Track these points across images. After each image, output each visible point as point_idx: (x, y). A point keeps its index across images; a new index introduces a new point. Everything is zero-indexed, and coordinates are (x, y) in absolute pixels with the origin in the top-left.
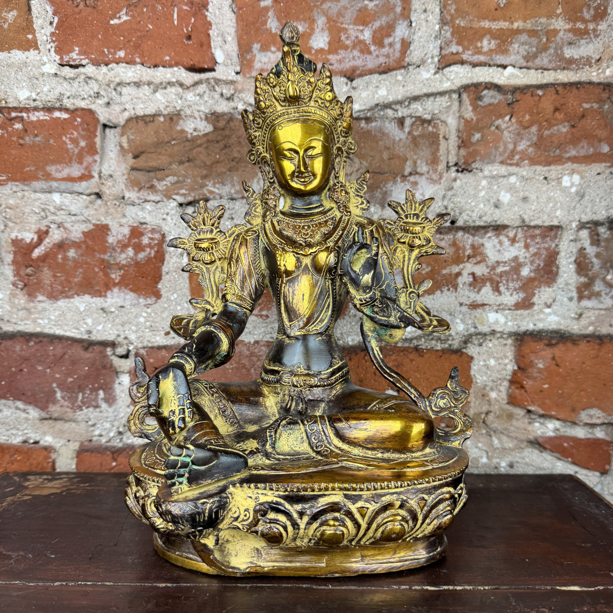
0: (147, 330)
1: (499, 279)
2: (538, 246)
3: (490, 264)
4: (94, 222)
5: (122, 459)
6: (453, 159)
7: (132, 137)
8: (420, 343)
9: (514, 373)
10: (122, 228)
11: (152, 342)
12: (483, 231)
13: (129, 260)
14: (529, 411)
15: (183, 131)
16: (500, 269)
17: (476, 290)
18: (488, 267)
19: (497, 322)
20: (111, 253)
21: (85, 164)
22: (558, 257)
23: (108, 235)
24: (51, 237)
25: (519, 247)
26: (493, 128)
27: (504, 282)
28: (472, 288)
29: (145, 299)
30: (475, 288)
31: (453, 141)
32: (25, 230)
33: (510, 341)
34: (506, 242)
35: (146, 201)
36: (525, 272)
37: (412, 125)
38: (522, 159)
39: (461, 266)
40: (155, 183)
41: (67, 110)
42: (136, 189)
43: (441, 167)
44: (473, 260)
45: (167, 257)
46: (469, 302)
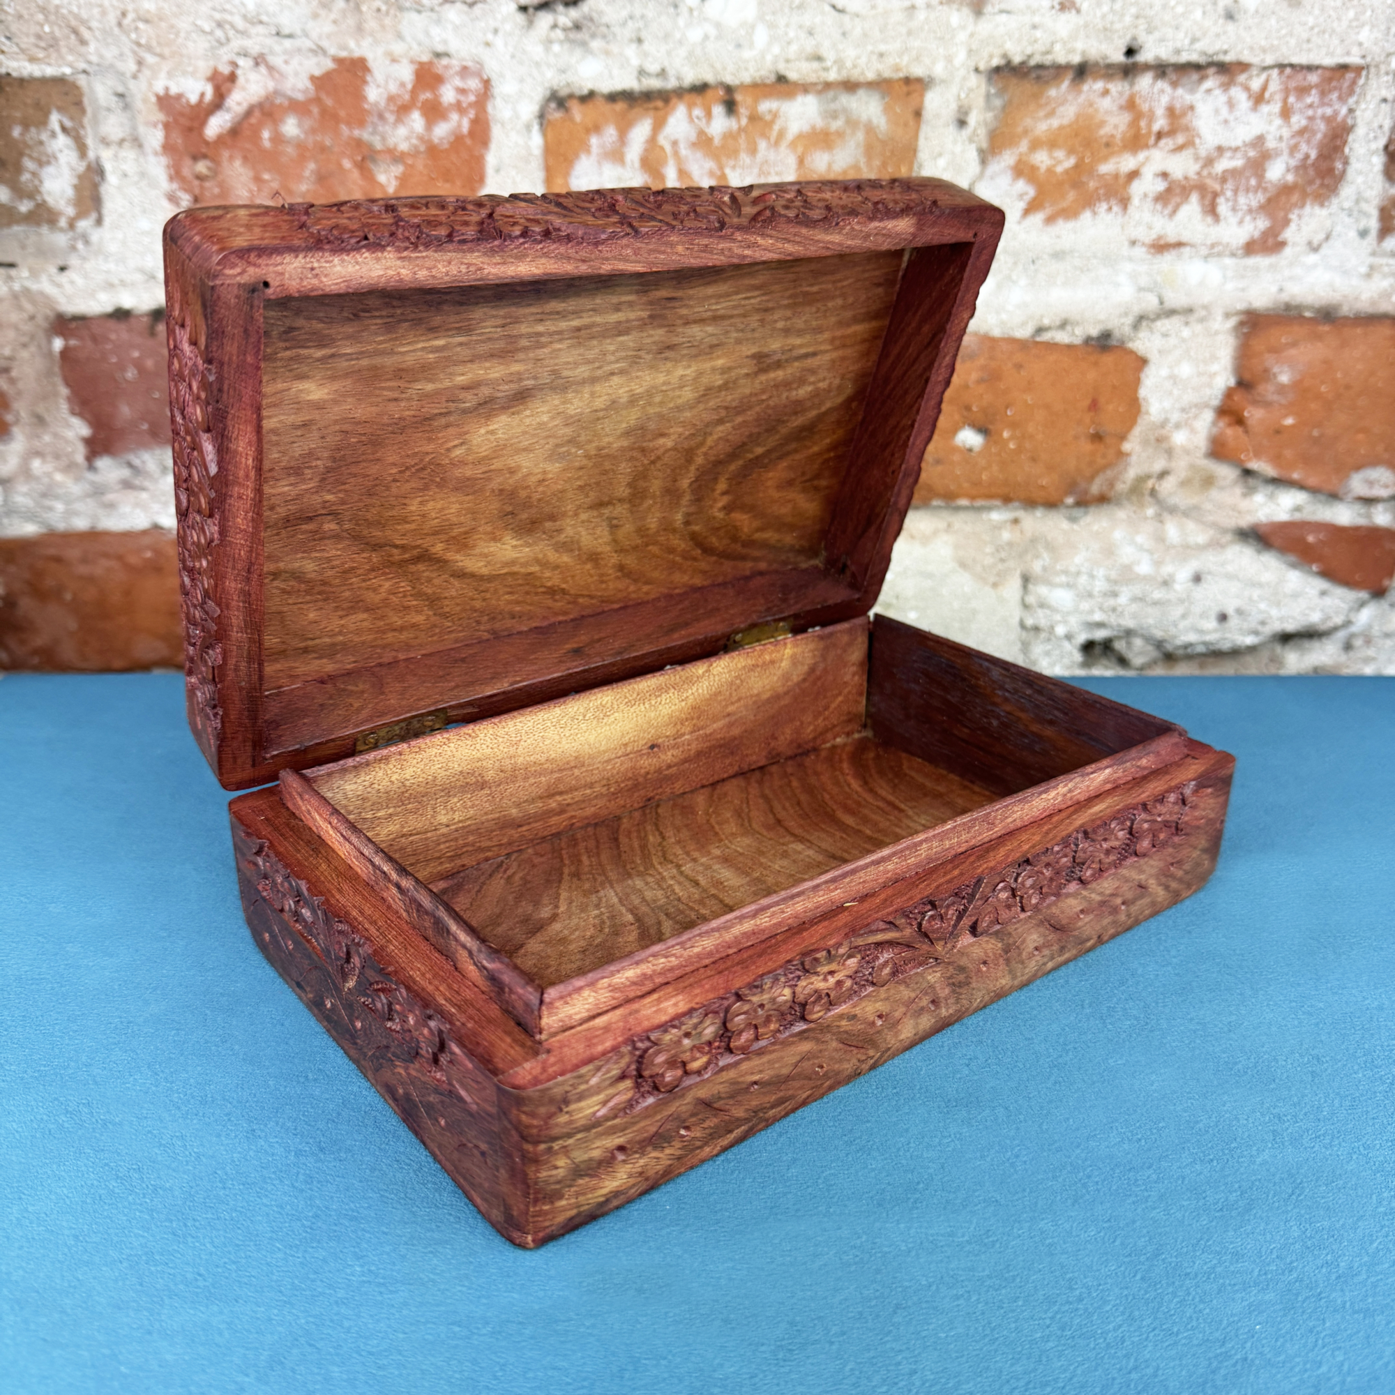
1: (1217, 187)
2: (1310, 113)
3: (1203, 153)
4: (333, 51)
9: (1228, 394)
10: (396, 66)
12: (1195, 77)
13: (414, 141)
16: (1223, 165)
17: (1166, 212)
18: (1197, 158)
19: (1203, 284)
20: (375, 126)
22: (1351, 138)
23: (365, 82)
24: (244, 89)
25: (1269, 114)
27: (1229, 194)
28: (1159, 207)
30: (1165, 205)
32: (184, 73)
34: (1244, 103)
36: (1277, 171)
39: (1141, 156)
44: (1167, 143)
45: (496, 132)
46: (1149, 237)
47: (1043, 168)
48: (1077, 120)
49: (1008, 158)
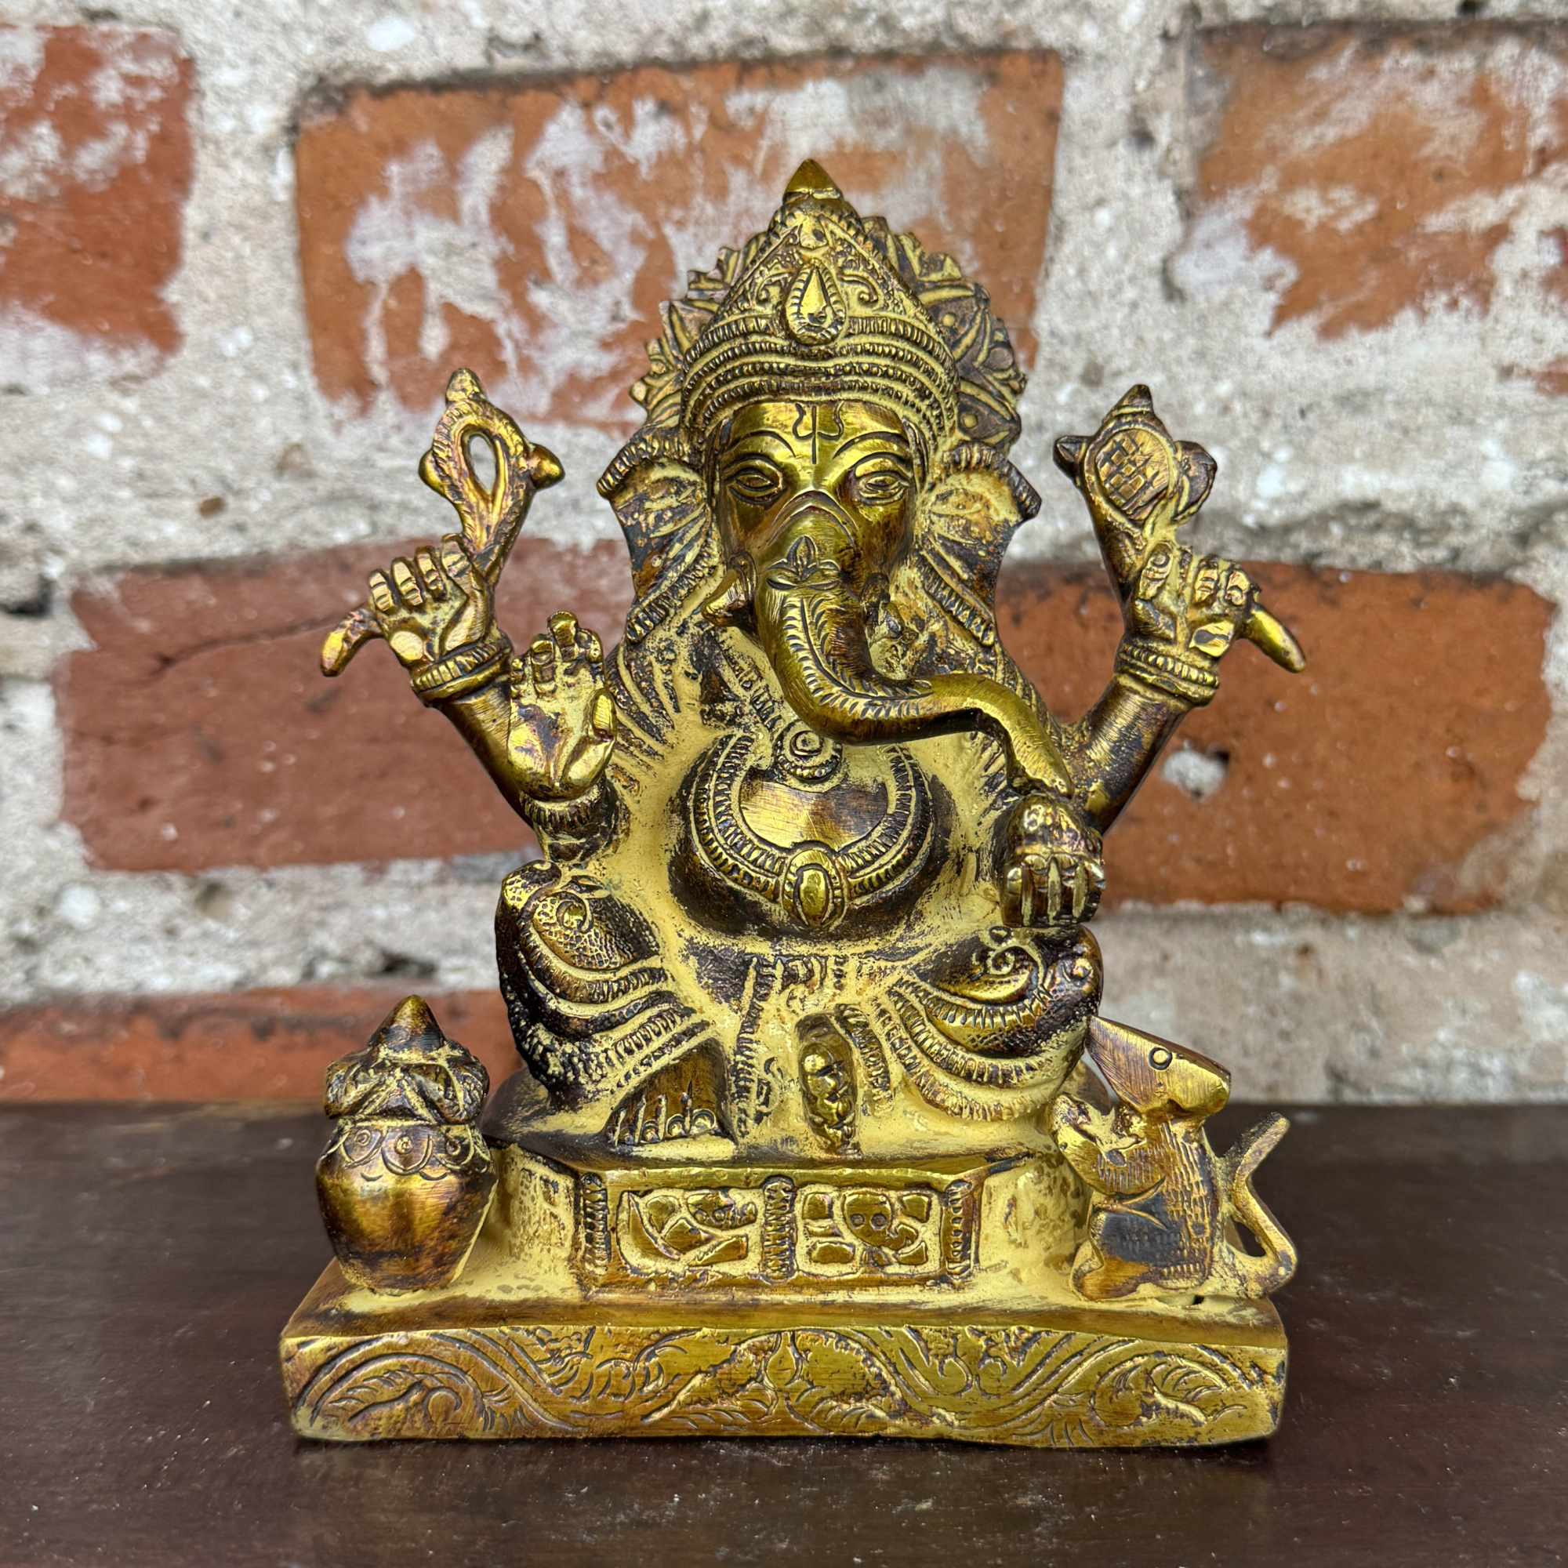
0: (125, 493)
8: (1326, 543)
11: (147, 547)
13: (39, 178)
28: (1553, 299)
29: (112, 353)
39: (1510, 197)
44: (1559, 171)
46: (1540, 359)
47: (1312, 221)
48: (1374, 125)
49: (1238, 206)
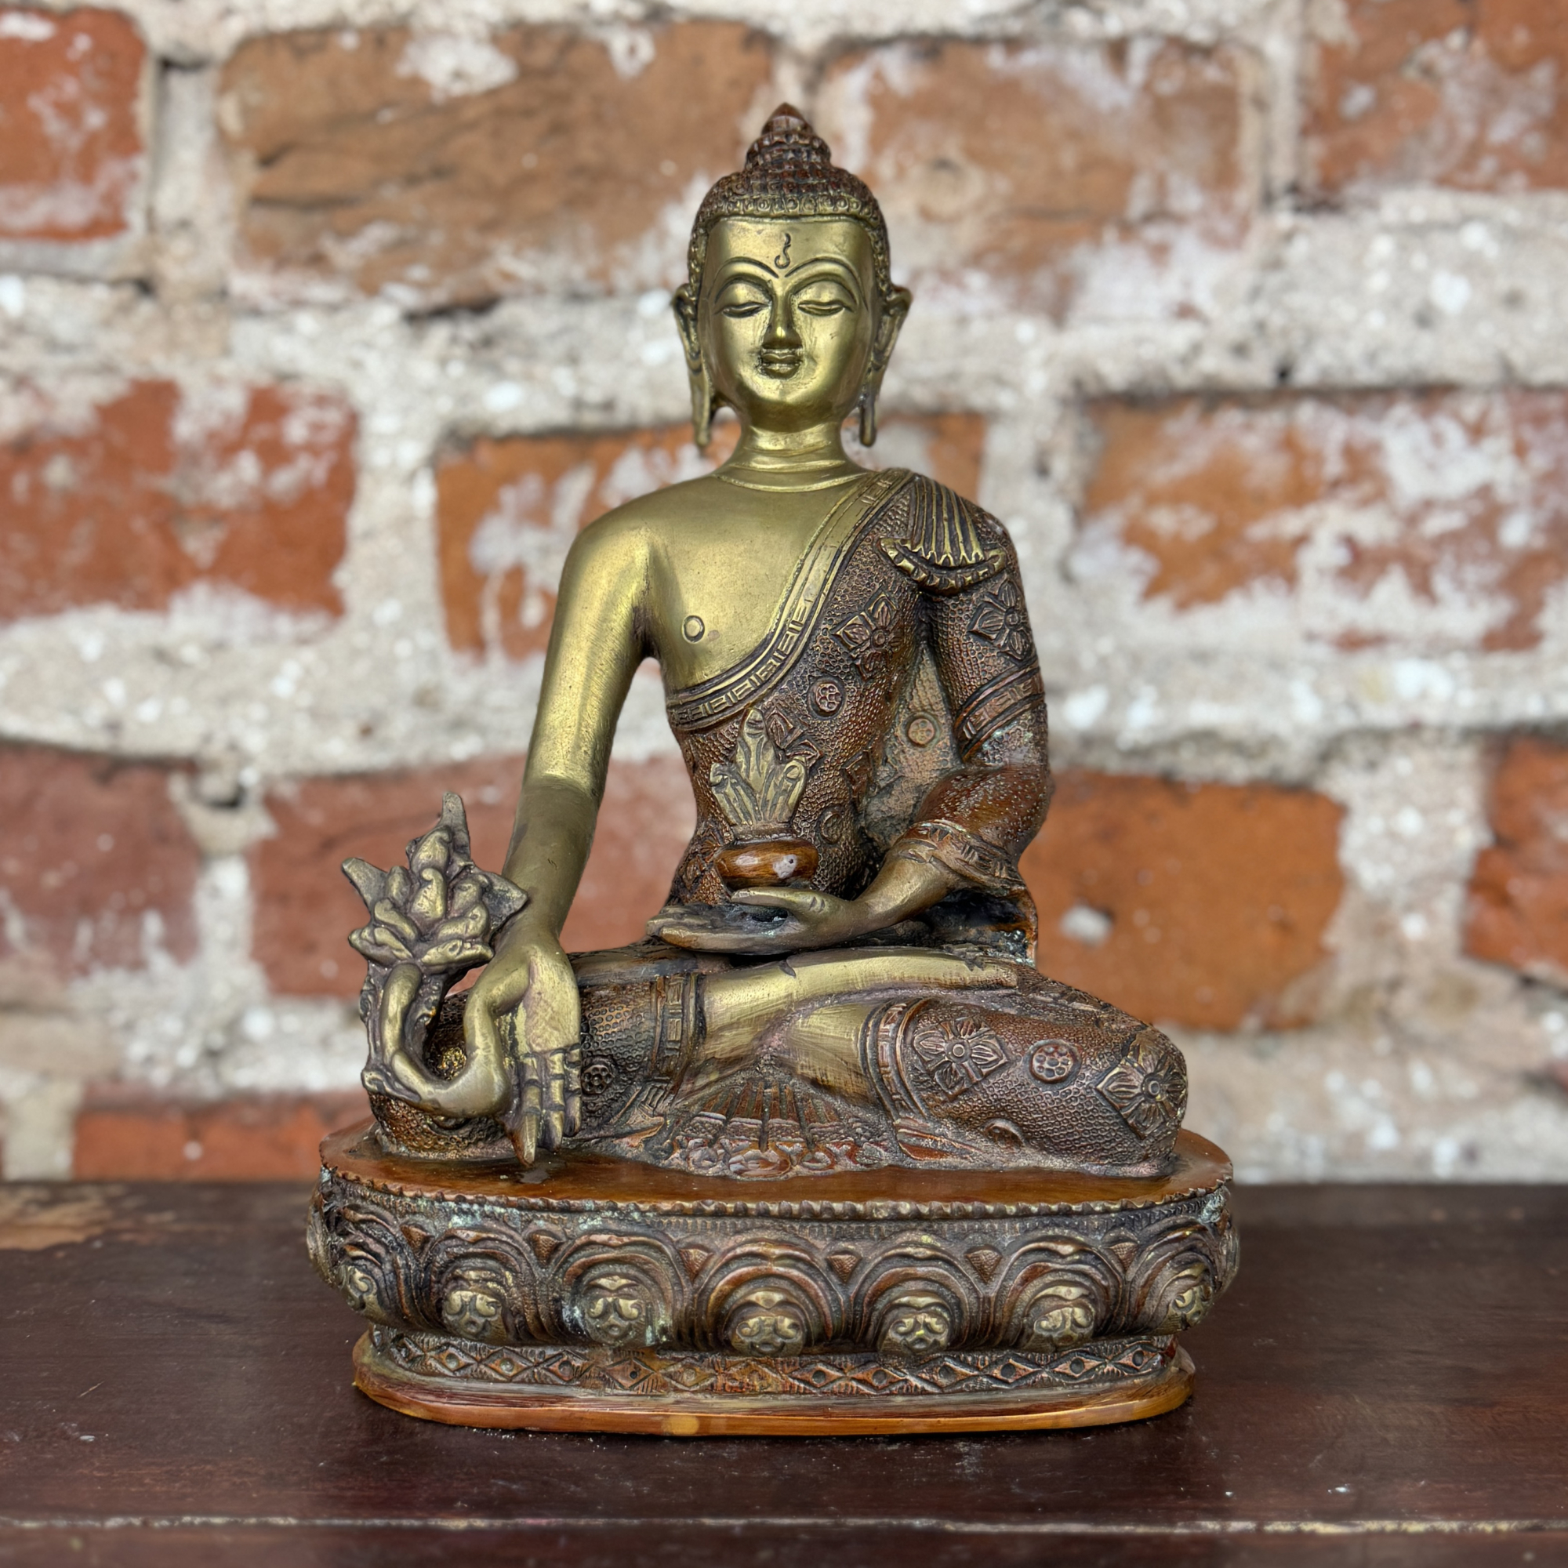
1: (1429, 556)
2: (1556, 449)
3: (1402, 508)
4: (132, 369)
5: (219, 1134)
6: (1282, 171)
7: (255, 98)
8: (1180, 760)
9: (1482, 858)
10: (220, 391)
11: (317, 760)
12: (1376, 402)
13: (243, 495)
14: (1528, 982)
15: (417, 82)
16: (1434, 525)
17: (1357, 591)
18: (1393, 513)
19: (1424, 695)
20: (184, 473)
21: (102, 184)
23: (173, 413)
25: (1496, 452)
26: (1411, 73)
27: (1447, 565)
28: (1343, 586)
29: (296, 619)
30: (1354, 580)
31: (1286, 113)
33: (1467, 755)
34: (1454, 435)
35: (298, 304)
36: (1516, 532)
37: (1156, 62)
38: (1504, 171)
39: (1310, 513)
40: (328, 245)
41: (44, 13)
42: (268, 263)
43: (1245, 196)
44: (1348, 495)
45: (366, 485)
46: (1334, 627)
47: (1166, 533)
